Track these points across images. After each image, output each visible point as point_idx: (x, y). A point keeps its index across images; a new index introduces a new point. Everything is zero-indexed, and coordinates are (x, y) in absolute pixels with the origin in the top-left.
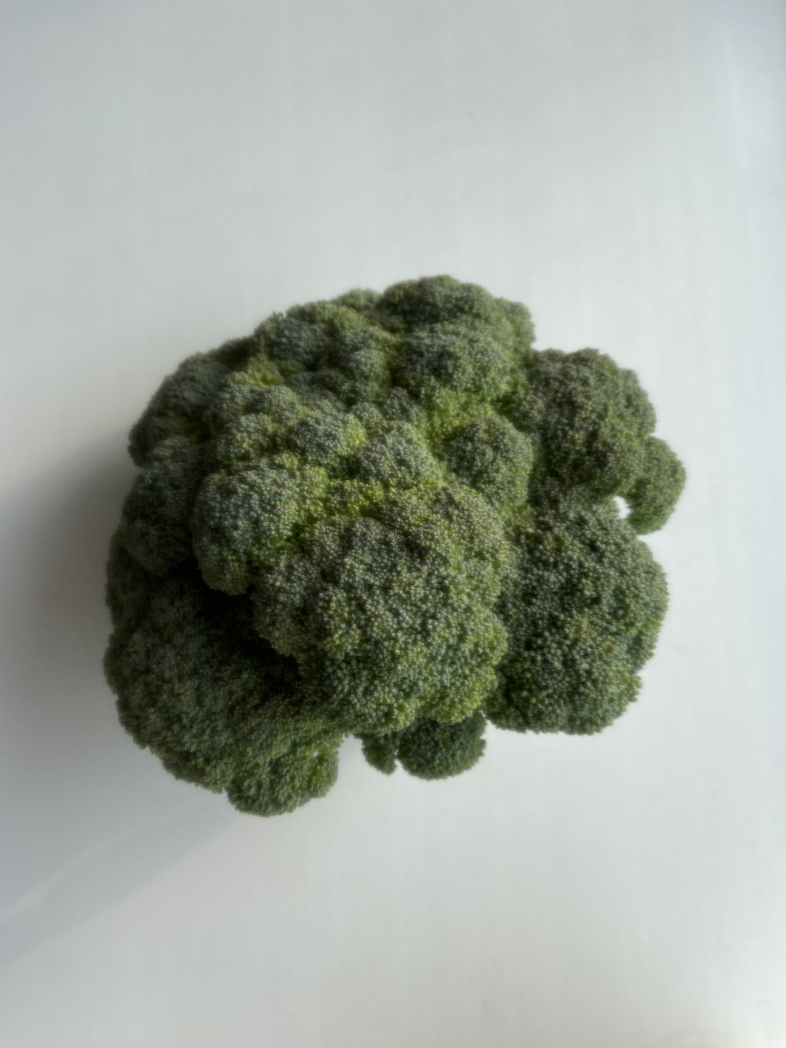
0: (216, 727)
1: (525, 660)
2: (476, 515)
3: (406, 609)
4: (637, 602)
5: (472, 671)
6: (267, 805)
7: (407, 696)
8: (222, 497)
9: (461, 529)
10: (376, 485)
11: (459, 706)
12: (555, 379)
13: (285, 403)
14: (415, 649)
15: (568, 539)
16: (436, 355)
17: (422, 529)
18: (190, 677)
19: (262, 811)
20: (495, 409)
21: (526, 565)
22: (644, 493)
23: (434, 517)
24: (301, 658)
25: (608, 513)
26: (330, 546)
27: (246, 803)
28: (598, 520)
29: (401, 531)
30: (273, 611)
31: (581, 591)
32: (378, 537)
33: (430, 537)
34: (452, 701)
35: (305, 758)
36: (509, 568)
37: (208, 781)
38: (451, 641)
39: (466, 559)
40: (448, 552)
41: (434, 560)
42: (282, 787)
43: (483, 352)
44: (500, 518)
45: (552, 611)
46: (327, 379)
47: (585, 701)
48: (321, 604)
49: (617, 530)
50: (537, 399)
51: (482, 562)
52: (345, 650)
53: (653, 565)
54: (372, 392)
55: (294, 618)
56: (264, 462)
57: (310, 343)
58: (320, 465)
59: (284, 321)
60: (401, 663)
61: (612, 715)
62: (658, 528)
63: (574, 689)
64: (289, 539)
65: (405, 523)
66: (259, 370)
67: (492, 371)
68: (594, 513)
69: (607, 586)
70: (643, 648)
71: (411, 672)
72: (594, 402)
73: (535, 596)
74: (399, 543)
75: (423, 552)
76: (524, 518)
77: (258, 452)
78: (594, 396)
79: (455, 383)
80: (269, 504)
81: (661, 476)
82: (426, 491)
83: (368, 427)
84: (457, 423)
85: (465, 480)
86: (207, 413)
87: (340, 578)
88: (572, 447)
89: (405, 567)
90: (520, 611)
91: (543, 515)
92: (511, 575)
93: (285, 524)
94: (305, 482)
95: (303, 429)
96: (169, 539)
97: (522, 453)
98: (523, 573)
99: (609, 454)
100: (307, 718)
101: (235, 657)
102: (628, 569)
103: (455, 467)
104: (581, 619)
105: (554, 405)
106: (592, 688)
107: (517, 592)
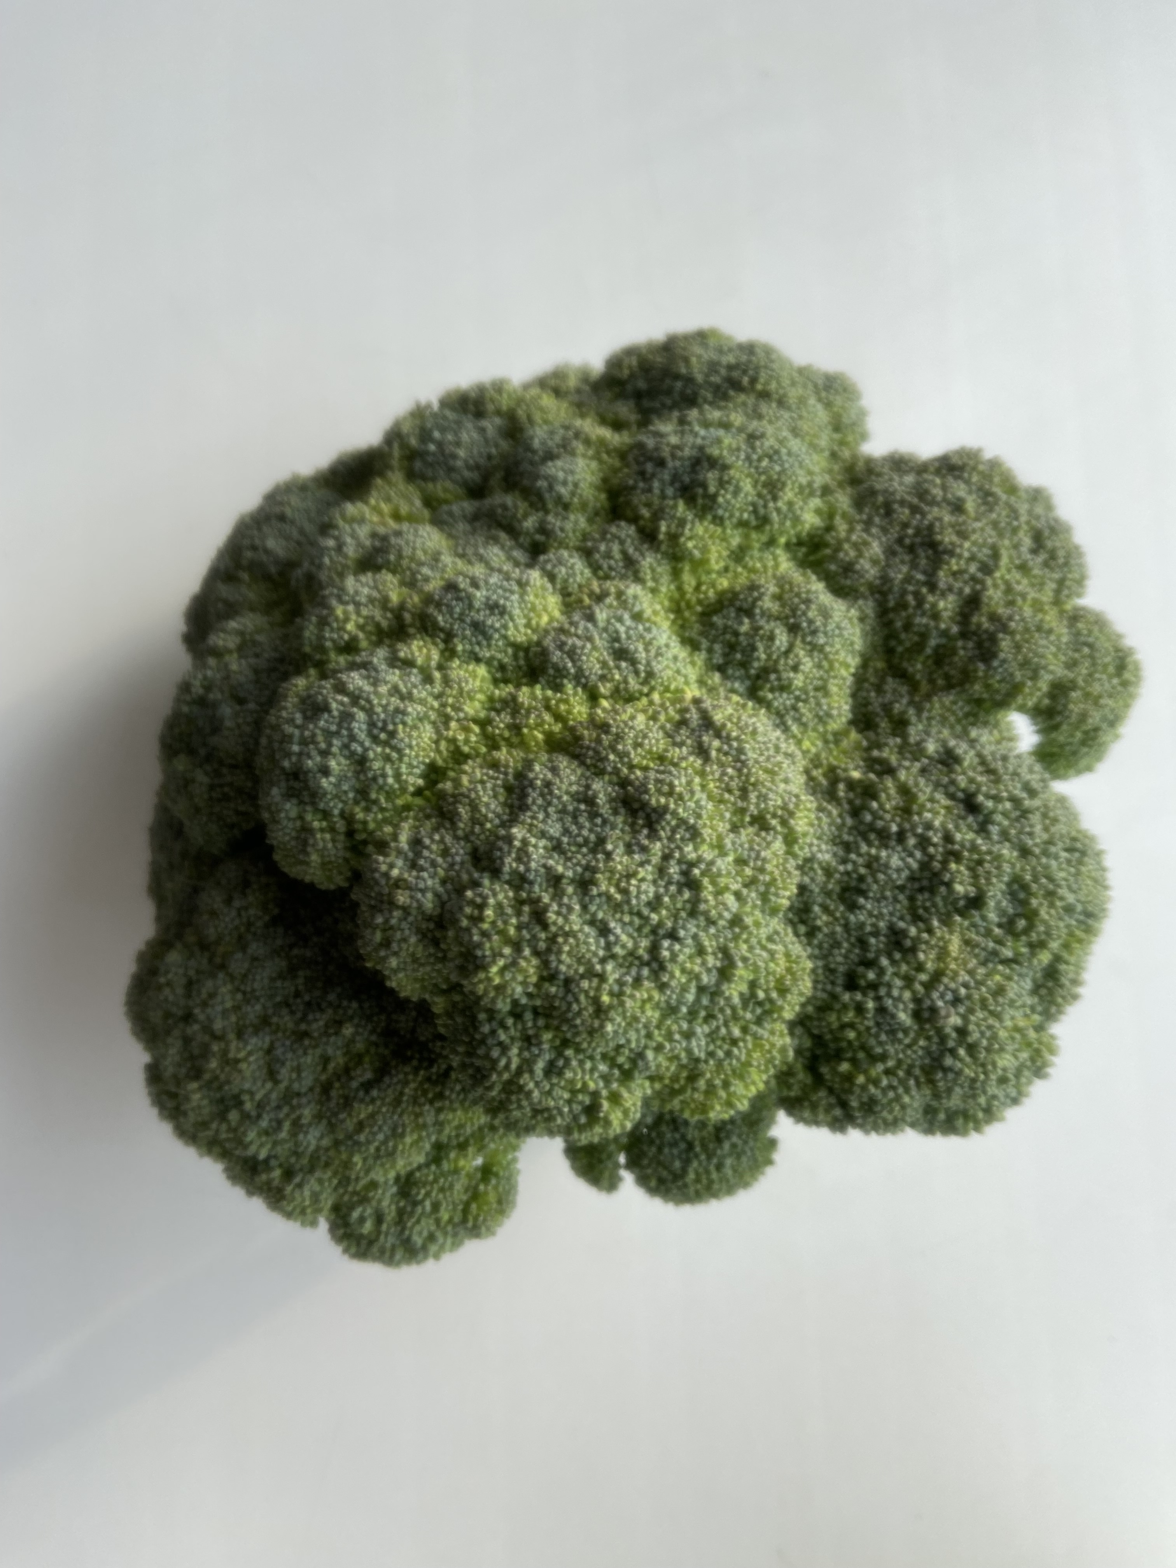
0: (299, 1118)
1: (845, 1007)
2: (754, 749)
3: (621, 920)
4: (1052, 905)
5: (745, 1030)
6: (393, 1249)
7: (627, 1076)
8: (305, 718)
9: (724, 774)
10: (575, 694)
11: (723, 1094)
12: (902, 503)
13: (425, 552)
14: (638, 995)
15: (924, 790)
16: (687, 463)
17: (652, 775)
18: (257, 1031)
19: (387, 1258)
20: (794, 558)
21: (846, 837)
22: (1065, 706)
23: (675, 753)
24: (439, 1005)
25: (998, 742)
26: (487, 805)
27: (358, 1244)
28: (979, 755)
29: (615, 779)
30: (387, 921)
31: (949, 885)
32: (574, 788)
33: (666, 788)
34: (711, 1086)
35: (456, 1171)
36: (815, 842)
37: (290, 1208)
38: (705, 979)
39: (735, 828)
40: (699, 816)
41: (674, 831)
42: (418, 1221)
43: (773, 455)
44: (798, 753)
45: (895, 919)
46: (499, 511)
47: (955, 1081)
48: (468, 910)
49: (1015, 774)
50: (870, 539)
51: (763, 834)
52: (512, 995)
53: (1080, 836)
54: (574, 531)
55: (423, 935)
56: (380, 656)
57: (475, 451)
58: (478, 660)
59: (435, 415)
60: (612, 1020)
61: (1004, 1104)
62: (1089, 769)
63: (934, 1059)
64: (419, 792)
65: (623, 764)
66: (388, 500)
67: (787, 489)
68: (972, 742)
69: (996, 877)
70: (1061, 986)
71: (633, 1036)
72: (974, 543)
73: (863, 893)
74: (611, 800)
75: (654, 817)
76: (845, 752)
77: (374, 638)
78: (974, 531)
79: (720, 512)
80: (383, 729)
81: (1097, 676)
82: (662, 705)
83: (565, 593)
84: (724, 583)
85: (737, 685)
86: (299, 573)
87: (503, 863)
88: (932, 623)
89: (621, 844)
90: (836, 919)
91: (879, 746)
92: (819, 856)
93: (410, 766)
94: (448, 691)
95: (449, 596)
96: (226, 789)
97: (841, 635)
98: (841, 853)
99: (1001, 635)
100: (456, 1105)
101: (332, 997)
102: (1036, 845)
103: (721, 661)
104: (947, 936)
105: (899, 549)
106: (968, 1059)
107: (830, 886)
